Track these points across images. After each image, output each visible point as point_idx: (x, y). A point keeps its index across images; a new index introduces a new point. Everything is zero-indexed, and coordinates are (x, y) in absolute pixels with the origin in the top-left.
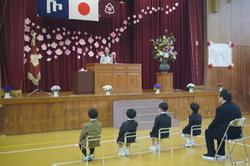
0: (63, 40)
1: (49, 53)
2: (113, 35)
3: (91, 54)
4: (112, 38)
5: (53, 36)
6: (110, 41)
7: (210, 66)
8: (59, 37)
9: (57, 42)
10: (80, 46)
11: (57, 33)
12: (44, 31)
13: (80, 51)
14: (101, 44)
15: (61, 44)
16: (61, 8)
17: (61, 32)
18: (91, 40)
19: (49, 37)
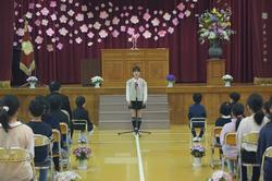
0: (110, 18)
1: (91, 35)
2: (181, 7)
3: (147, 35)
5: (97, 14)
6: (177, 16)
10: (133, 25)
11: (101, 10)
13: (131, 31)
15: (107, 23)
17: (106, 9)
18: (147, 17)
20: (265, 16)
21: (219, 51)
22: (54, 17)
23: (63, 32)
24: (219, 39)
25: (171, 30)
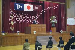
4: (37, 17)
7: (68, 25)
8: (21, 16)
9: (21, 18)
12: (16, 14)
14: (34, 18)
16: (22, 7)
19: (18, 16)
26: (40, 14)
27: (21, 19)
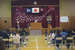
0: (32, 17)
1: (29, 20)
2: (44, 15)
3: (38, 20)
5: (29, 17)
6: (43, 17)
8: (31, 17)
10: (36, 18)
14: (40, 18)
16: (30, 11)
18: (38, 17)
19: (28, 17)
20: (57, 17)
21: (50, 23)
22: (22, 17)
23: (24, 20)
24: (50, 21)
25: (42, 19)
26: (46, 14)
27: (31, 19)
